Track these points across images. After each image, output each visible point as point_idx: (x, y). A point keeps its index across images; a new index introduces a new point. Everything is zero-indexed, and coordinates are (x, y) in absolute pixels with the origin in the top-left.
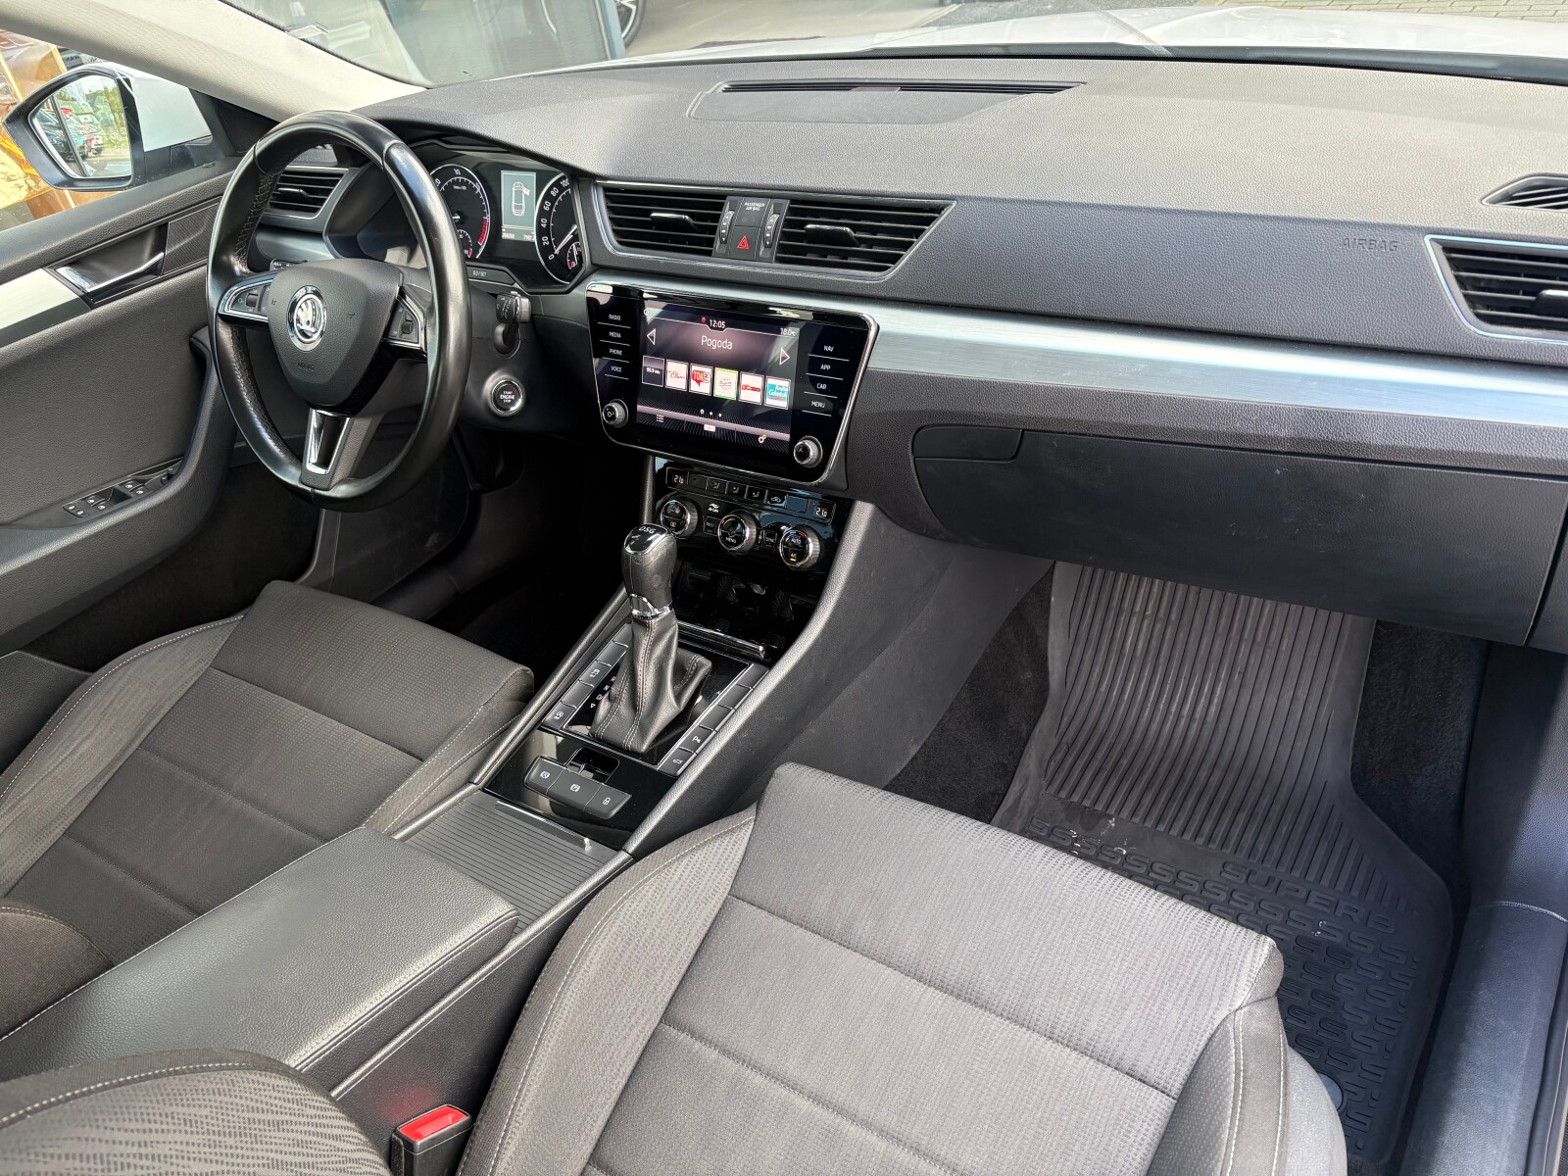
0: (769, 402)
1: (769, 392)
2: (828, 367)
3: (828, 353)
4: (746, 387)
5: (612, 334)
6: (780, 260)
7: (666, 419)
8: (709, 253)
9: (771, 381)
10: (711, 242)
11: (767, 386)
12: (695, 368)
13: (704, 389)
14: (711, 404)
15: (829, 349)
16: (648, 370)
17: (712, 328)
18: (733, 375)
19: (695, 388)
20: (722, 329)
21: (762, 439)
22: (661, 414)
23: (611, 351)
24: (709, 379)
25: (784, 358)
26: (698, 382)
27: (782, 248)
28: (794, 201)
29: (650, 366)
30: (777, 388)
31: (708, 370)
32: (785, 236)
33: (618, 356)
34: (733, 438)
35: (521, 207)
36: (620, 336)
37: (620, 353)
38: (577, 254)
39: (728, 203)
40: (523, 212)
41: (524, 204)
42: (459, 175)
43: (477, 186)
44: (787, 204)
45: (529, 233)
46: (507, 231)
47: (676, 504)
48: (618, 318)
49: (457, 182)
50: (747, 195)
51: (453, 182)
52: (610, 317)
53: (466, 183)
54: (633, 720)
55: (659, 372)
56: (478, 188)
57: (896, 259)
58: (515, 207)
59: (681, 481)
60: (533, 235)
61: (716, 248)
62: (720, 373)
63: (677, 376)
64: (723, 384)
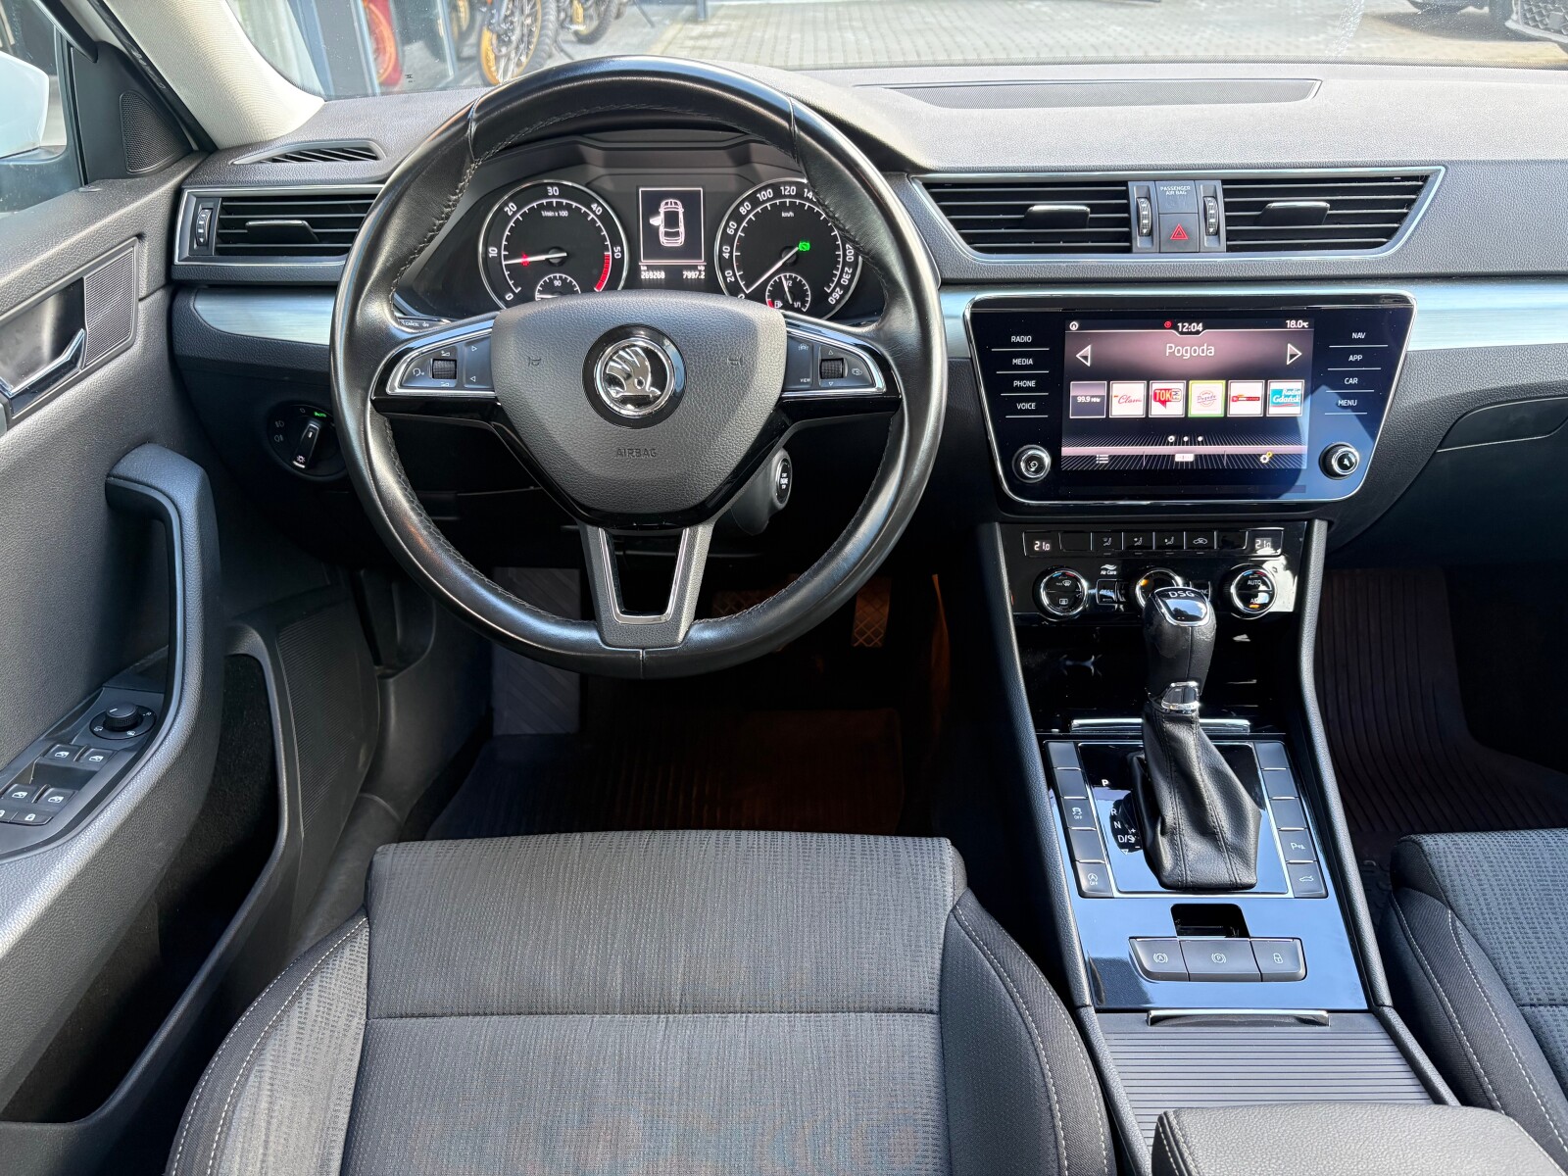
0: (1273, 411)
1: (1272, 399)
2: (1359, 357)
3: (1359, 341)
4: (1237, 399)
5: (1017, 361)
6: (1230, 249)
7: (1113, 458)
8: (1128, 250)
9: (1274, 385)
10: (1128, 237)
11: (1269, 392)
12: (1156, 386)
13: (1174, 410)
14: (1188, 428)
15: (1361, 336)
16: (1080, 400)
17: (1182, 333)
18: (1217, 387)
19: (1158, 411)
20: (1198, 332)
21: (1265, 460)
22: (1103, 453)
23: (1017, 383)
24: (1181, 395)
25: (1292, 356)
26: (1164, 403)
27: (1230, 235)
28: (1225, 182)
29: (1082, 393)
30: (1284, 392)
31: (1179, 386)
32: (1229, 221)
33: (1029, 389)
34: (1222, 464)
35: (677, 234)
36: (1031, 362)
37: (1032, 384)
38: (786, 289)
39: (1134, 190)
40: (680, 241)
41: (682, 229)
42: (554, 196)
43: (591, 209)
44: (1218, 184)
45: (694, 268)
46: (650, 268)
47: (1064, 574)
48: (1028, 339)
49: (549, 207)
50: (1155, 180)
51: (541, 207)
52: (1014, 339)
53: (568, 207)
54: (1218, 848)
55: (1098, 400)
56: (594, 212)
57: (1390, 234)
58: (667, 234)
59: (1047, 547)
60: (700, 271)
61: (1139, 242)
62: (1198, 387)
63: (1128, 400)
64: (1202, 400)
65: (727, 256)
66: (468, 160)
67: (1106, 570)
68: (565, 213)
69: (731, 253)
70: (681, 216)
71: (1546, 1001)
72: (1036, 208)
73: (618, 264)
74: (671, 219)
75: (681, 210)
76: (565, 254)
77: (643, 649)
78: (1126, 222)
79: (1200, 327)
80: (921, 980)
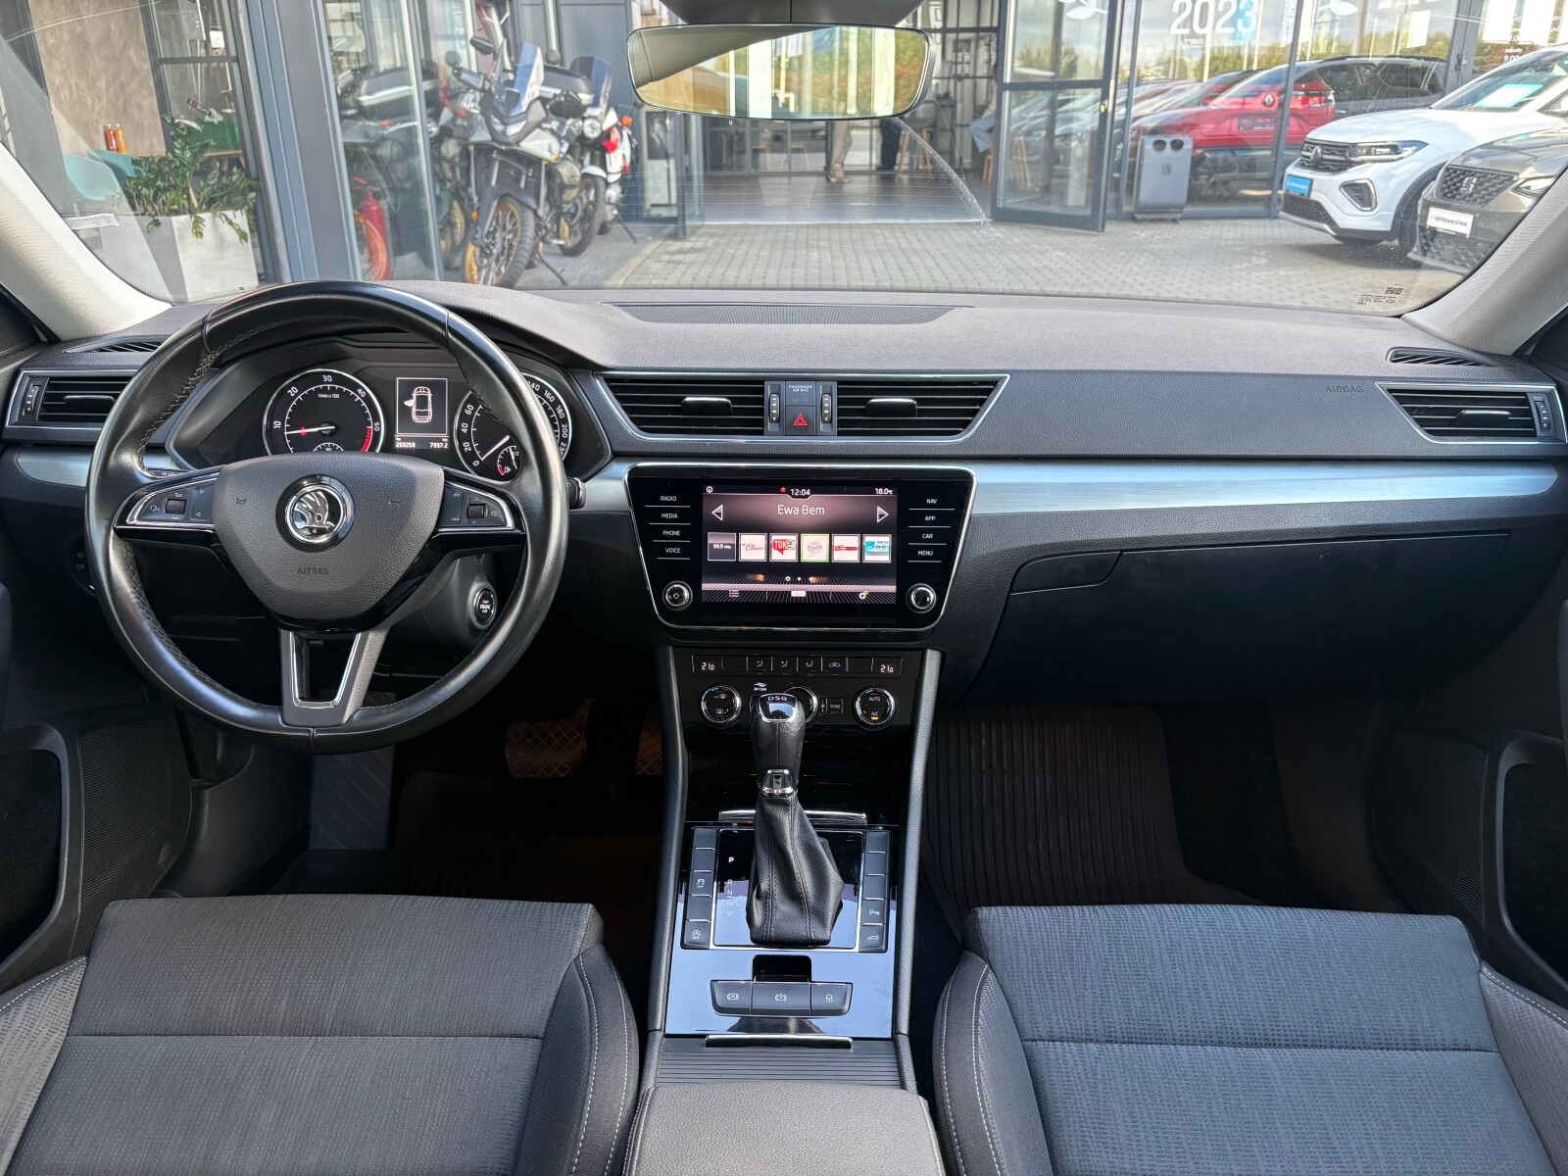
0: (868, 559)
1: (868, 549)
2: (933, 518)
3: (932, 505)
4: (839, 548)
5: (665, 515)
6: (840, 434)
7: (742, 593)
8: (761, 433)
9: (868, 539)
10: (761, 423)
11: (864, 544)
12: (774, 537)
13: (790, 556)
14: (800, 570)
15: (934, 501)
16: (715, 546)
17: (794, 497)
18: (824, 539)
19: (776, 556)
20: (807, 496)
21: (863, 596)
22: (734, 588)
23: (665, 532)
24: (794, 545)
25: (881, 516)
26: (781, 551)
27: (841, 423)
28: (841, 382)
29: (717, 542)
30: (876, 544)
31: (793, 538)
32: (840, 412)
33: (675, 537)
34: (828, 598)
35: (426, 414)
36: (676, 516)
37: (677, 533)
38: (513, 458)
39: (768, 387)
40: (429, 418)
41: (430, 410)
42: (328, 383)
43: (357, 393)
44: (835, 385)
45: (439, 440)
46: (404, 440)
47: (720, 689)
48: (673, 498)
49: (324, 390)
50: (787, 379)
51: (318, 391)
52: (662, 498)
53: (339, 391)
54: (802, 911)
55: (729, 547)
56: (359, 395)
57: (965, 425)
58: (418, 413)
59: (712, 668)
60: (444, 442)
61: (770, 427)
62: (806, 539)
63: (753, 548)
64: (812, 548)
65: (465, 431)
66: (204, 352)
67: (758, 687)
68: (336, 396)
69: (469, 429)
70: (430, 400)
71: (1046, 1037)
72: (688, 399)
73: (377, 435)
74: (422, 402)
75: (430, 395)
76: (333, 427)
77: (314, 728)
78: (761, 412)
79: (808, 492)
80: (534, 1011)
